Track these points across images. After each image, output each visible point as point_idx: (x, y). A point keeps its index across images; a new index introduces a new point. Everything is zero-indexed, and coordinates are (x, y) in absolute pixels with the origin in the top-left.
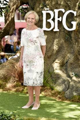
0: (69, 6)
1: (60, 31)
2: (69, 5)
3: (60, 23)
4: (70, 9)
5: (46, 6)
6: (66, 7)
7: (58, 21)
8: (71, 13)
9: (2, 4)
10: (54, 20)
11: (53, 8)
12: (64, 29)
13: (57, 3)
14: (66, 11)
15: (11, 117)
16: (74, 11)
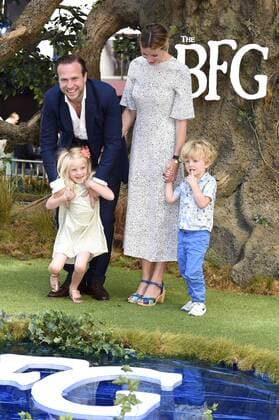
0: (248, 32)
1: (223, 99)
2: (250, 29)
3: (223, 79)
4: (251, 42)
5: (185, 32)
6: (240, 34)
7: (219, 72)
8: (253, 51)
9: (68, 26)
10: (206, 69)
11: (205, 38)
12: (235, 93)
13: (216, 24)
14: (240, 45)
15: (82, 328)
16: (263, 46)
